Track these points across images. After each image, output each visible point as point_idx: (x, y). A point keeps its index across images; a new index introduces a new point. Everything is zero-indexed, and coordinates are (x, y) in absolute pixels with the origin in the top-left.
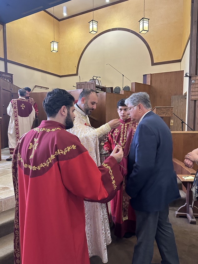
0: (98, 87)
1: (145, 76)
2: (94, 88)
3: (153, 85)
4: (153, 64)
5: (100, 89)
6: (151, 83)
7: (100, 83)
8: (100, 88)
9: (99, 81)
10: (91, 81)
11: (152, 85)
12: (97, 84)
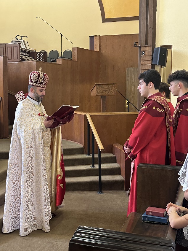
0: (24, 51)
1: (92, 38)
2: (18, 53)
3: (103, 51)
4: (104, 20)
5: (28, 55)
6: (100, 49)
7: (27, 45)
8: (28, 53)
9: (26, 42)
10: (14, 43)
11: (101, 52)
12: (23, 46)
